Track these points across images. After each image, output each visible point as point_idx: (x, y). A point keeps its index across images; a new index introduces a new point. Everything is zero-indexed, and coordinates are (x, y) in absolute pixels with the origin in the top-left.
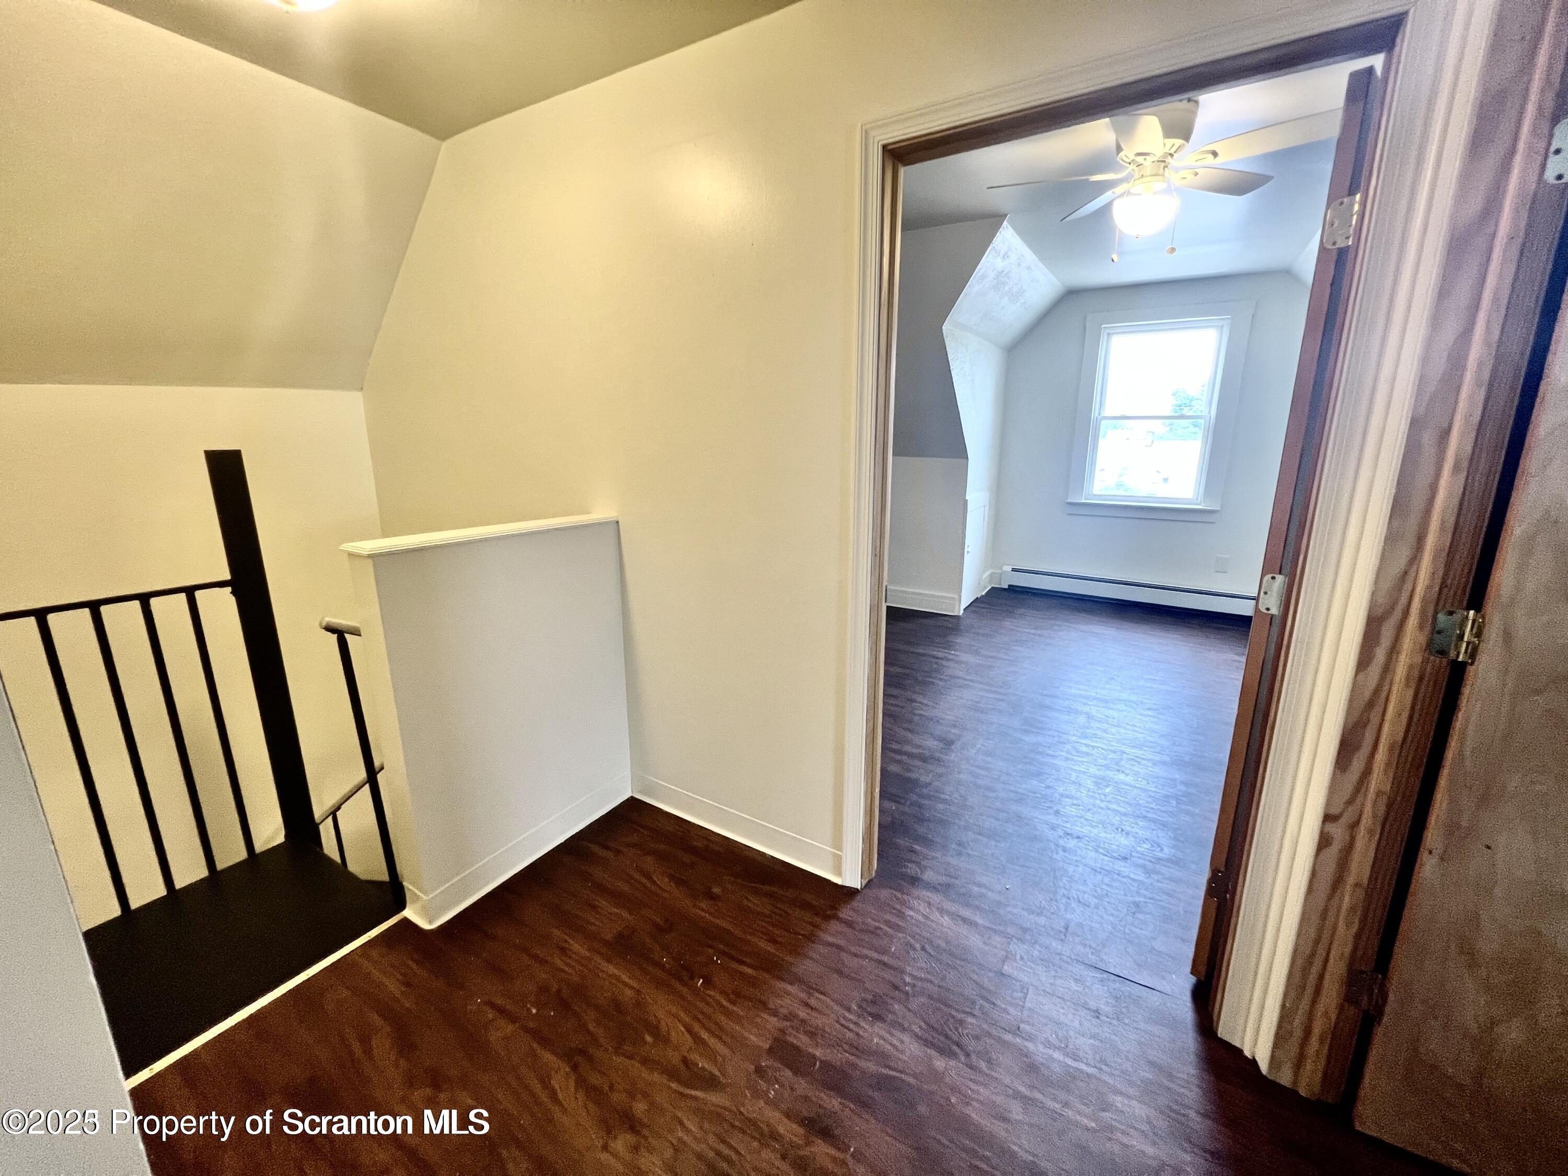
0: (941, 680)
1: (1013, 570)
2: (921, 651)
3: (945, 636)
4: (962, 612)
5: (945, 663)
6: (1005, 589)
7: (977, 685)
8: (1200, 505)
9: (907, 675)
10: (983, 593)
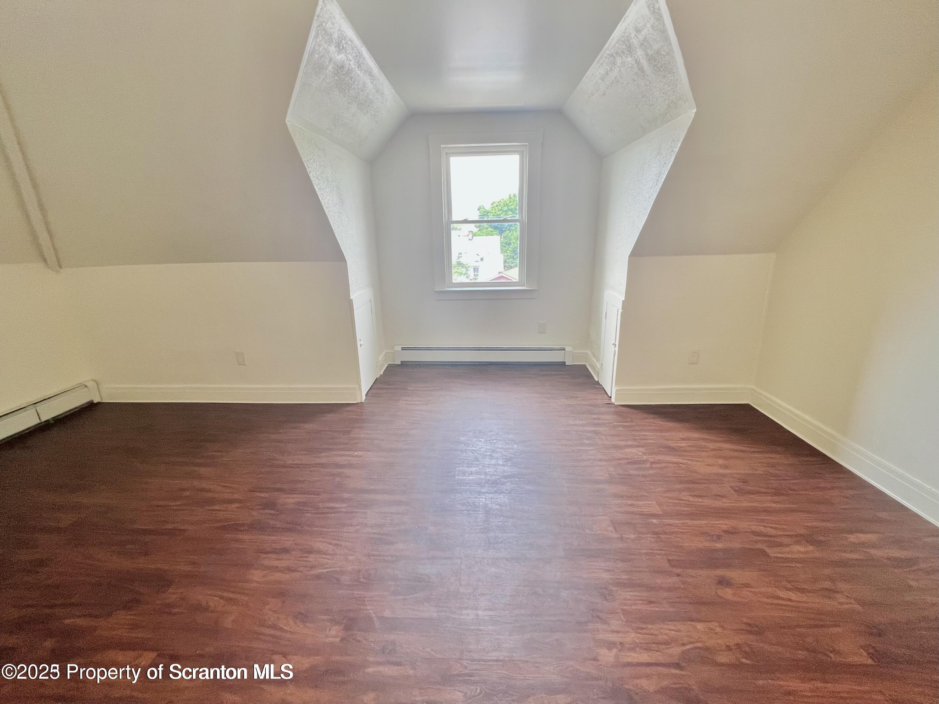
0: (343, 500)
1: (403, 349)
2: (324, 461)
3: (349, 432)
4: (364, 397)
5: (347, 471)
6: (398, 365)
7: (379, 497)
8: (524, 286)
9: (305, 504)
10: (382, 373)
